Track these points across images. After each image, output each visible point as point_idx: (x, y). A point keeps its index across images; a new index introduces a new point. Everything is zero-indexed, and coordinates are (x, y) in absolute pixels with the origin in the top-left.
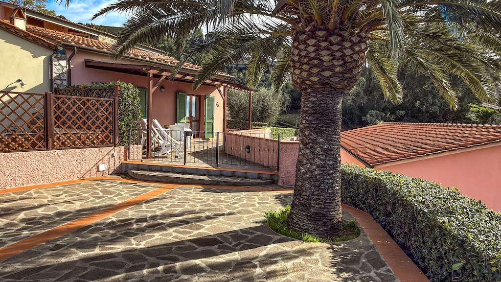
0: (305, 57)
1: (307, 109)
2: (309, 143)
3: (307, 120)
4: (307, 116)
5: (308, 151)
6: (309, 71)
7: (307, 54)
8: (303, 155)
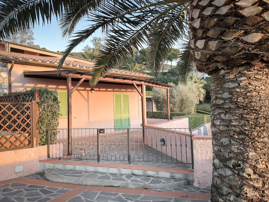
0: (211, 16)
1: (222, 102)
2: (230, 159)
3: (223, 120)
4: (222, 113)
5: (229, 172)
6: (221, 39)
7: (215, 11)
8: (221, 177)
